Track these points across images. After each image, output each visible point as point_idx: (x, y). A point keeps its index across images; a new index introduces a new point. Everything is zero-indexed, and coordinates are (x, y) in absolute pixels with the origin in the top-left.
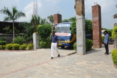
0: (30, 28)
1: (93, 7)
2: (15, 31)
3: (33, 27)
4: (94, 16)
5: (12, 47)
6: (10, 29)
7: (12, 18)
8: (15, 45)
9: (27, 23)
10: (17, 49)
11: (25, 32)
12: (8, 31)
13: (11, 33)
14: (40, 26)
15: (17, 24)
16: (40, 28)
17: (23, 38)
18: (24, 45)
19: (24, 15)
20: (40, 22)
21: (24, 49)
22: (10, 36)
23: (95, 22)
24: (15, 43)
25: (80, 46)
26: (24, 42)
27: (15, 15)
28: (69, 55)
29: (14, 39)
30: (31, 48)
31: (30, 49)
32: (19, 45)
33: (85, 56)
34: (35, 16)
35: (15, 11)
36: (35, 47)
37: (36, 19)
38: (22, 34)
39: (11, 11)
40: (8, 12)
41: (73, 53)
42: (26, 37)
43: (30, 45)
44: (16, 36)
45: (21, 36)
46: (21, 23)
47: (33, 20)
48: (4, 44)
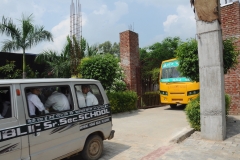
0: (63, 65)
6: (15, 69)
12: (11, 73)
20: (86, 52)
25: (214, 113)
27: (29, 35)
33: (228, 142)
34: (74, 38)
35: (27, 28)
37: (77, 46)
40: (12, 30)
47: (69, 48)
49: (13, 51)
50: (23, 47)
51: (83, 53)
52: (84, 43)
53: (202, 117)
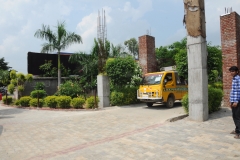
0: (91, 64)
1: (222, 18)
2: (62, 71)
3: (96, 62)
4: (224, 38)
5: (56, 103)
6: (52, 67)
7: (57, 45)
8: (62, 98)
9: (85, 56)
10: (65, 106)
11: (81, 74)
12: (49, 70)
13: (53, 75)
14: (110, 60)
15: (65, 57)
16: (112, 65)
17: (76, 84)
18: (79, 99)
20: (111, 52)
21: (79, 107)
22: (51, 80)
23: (228, 51)
24: (63, 94)
25: (197, 102)
26: (80, 93)
27: (63, 39)
28: (173, 120)
29: (60, 86)
30: (94, 105)
31: (91, 108)
32: (69, 97)
33: (207, 123)
34: (100, 42)
35: (61, 32)
36: (101, 104)
37: (102, 48)
38: (76, 76)
39: (55, 32)
41: (182, 117)
42: (83, 84)
43: (92, 98)
44: (63, 81)
45: (73, 80)
46: (74, 55)
47: (96, 50)
48: (41, 96)
49: (50, 52)
50: (59, 49)
51: (108, 54)
52: (108, 45)
53: (190, 104)
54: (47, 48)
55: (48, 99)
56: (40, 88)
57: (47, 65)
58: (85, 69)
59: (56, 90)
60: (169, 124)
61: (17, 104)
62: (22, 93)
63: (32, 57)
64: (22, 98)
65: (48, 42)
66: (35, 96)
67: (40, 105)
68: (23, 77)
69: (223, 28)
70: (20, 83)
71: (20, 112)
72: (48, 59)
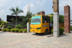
1: (64, 7)
2: (17, 21)
3: (27, 19)
4: (65, 13)
5: (14, 31)
6: (14, 20)
7: (16, 13)
8: (16, 29)
9: (24, 17)
10: (17, 32)
11: (23, 22)
12: (13, 21)
13: (14, 22)
15: (18, 17)
17: (21, 25)
18: (21, 30)
19: (22, 12)
21: (21, 32)
22: (14, 24)
23: (66, 17)
24: (17, 28)
25: (56, 31)
26: (22, 28)
30: (26, 32)
32: (19, 29)
34: (29, 13)
35: (17, 9)
36: (28, 31)
38: (21, 23)
40: (14, 10)
41: (51, 36)
42: (23, 25)
43: (25, 29)
44: (17, 24)
46: (21, 16)
47: (28, 15)
48: (10, 28)
49: (14, 15)
50: (16, 14)
51: (31, 16)
52: (31, 14)
54: (13, 14)
55: (12, 29)
56: (10, 26)
57: (12, 19)
58: (24, 21)
59: (15, 27)
60: (47, 38)
61: (3, 31)
62: (5, 27)
63: (8, 17)
64: (4, 29)
65: (13, 12)
66: (8, 28)
67: (10, 31)
68: (5, 22)
69: (65, 10)
70: (4, 24)
71: (3, 33)
72: (13, 17)
